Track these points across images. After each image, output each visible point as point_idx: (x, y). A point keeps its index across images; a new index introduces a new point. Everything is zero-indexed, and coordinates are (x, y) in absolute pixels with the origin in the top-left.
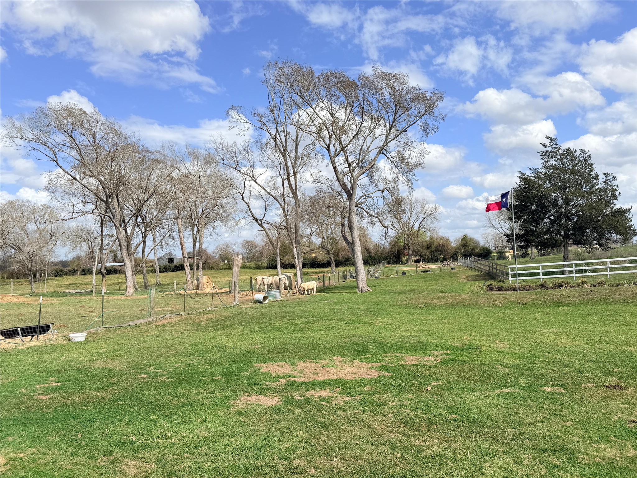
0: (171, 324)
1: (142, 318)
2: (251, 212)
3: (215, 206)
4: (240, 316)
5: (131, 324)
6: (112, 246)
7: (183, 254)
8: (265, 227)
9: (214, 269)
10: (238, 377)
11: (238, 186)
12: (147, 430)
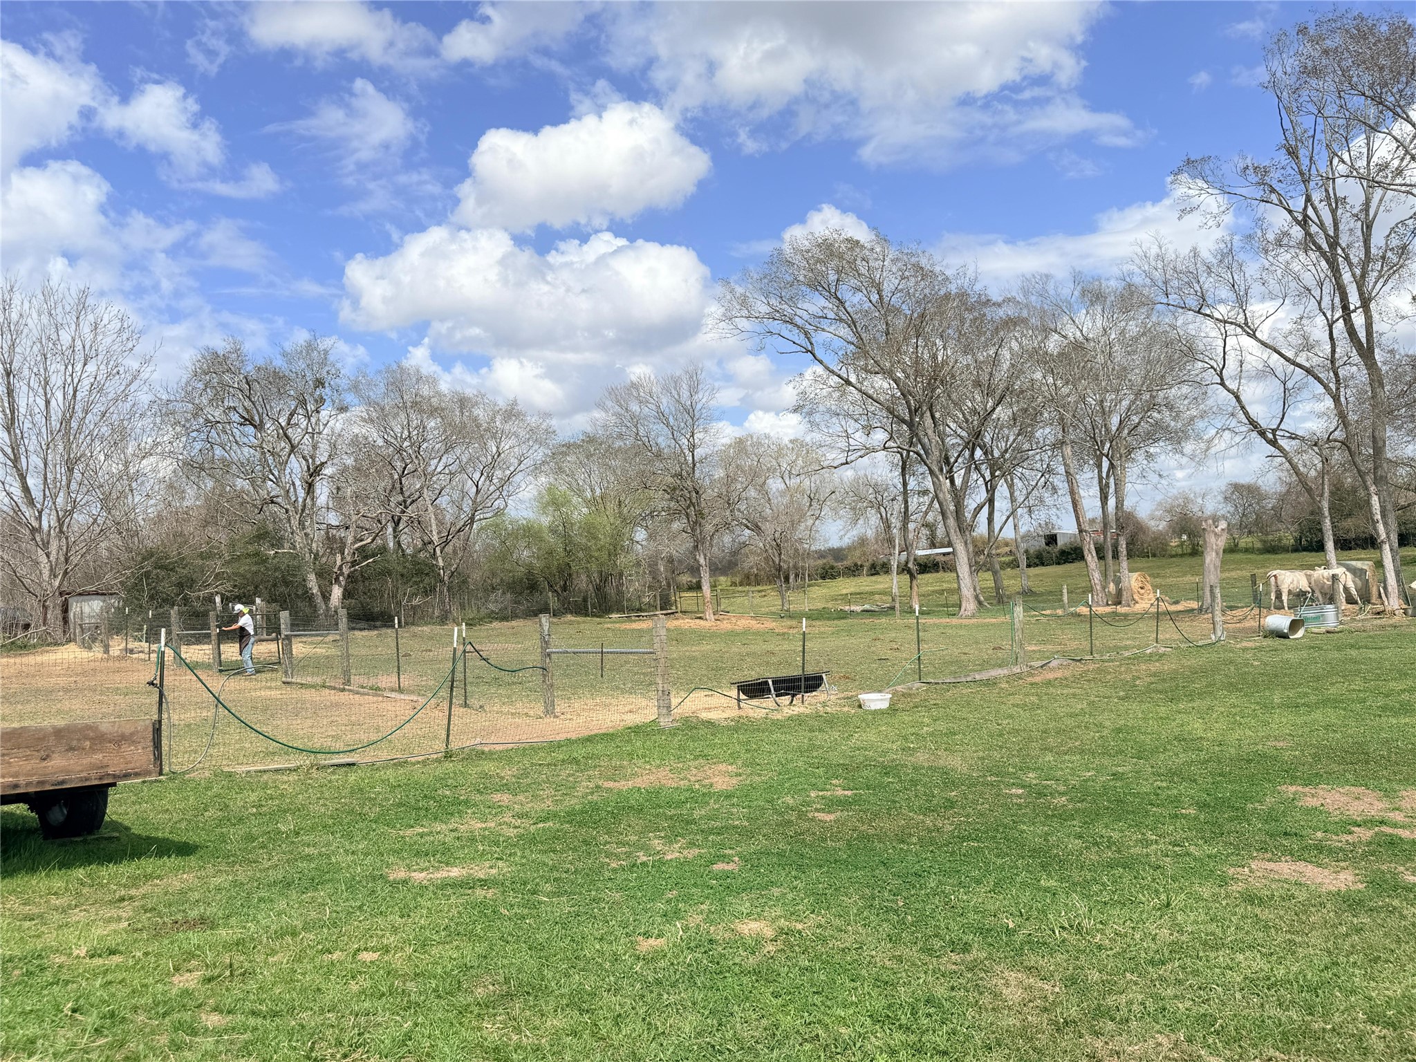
0: (1063, 682)
1: (1000, 666)
2: (1246, 414)
3: (1152, 406)
4: (1232, 669)
5: (978, 677)
6: (926, 513)
7: (1079, 524)
8: (1287, 448)
9: (1154, 555)
10: (1241, 815)
11: (1207, 353)
12: (1038, 910)
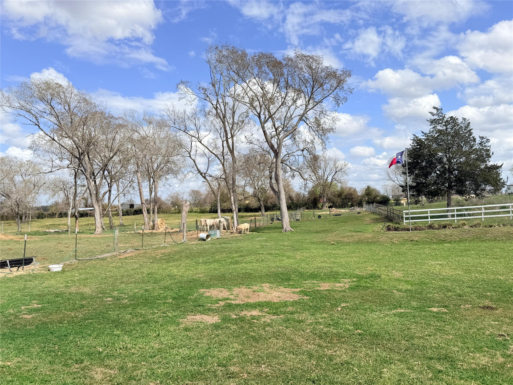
0: (131, 258)
1: (108, 253)
2: (197, 167)
3: (168, 162)
4: (188, 251)
5: (99, 257)
6: (84, 194)
7: (141, 201)
8: (208, 179)
9: (166, 213)
10: (186, 300)
11: (186, 146)
12: (112, 343)
